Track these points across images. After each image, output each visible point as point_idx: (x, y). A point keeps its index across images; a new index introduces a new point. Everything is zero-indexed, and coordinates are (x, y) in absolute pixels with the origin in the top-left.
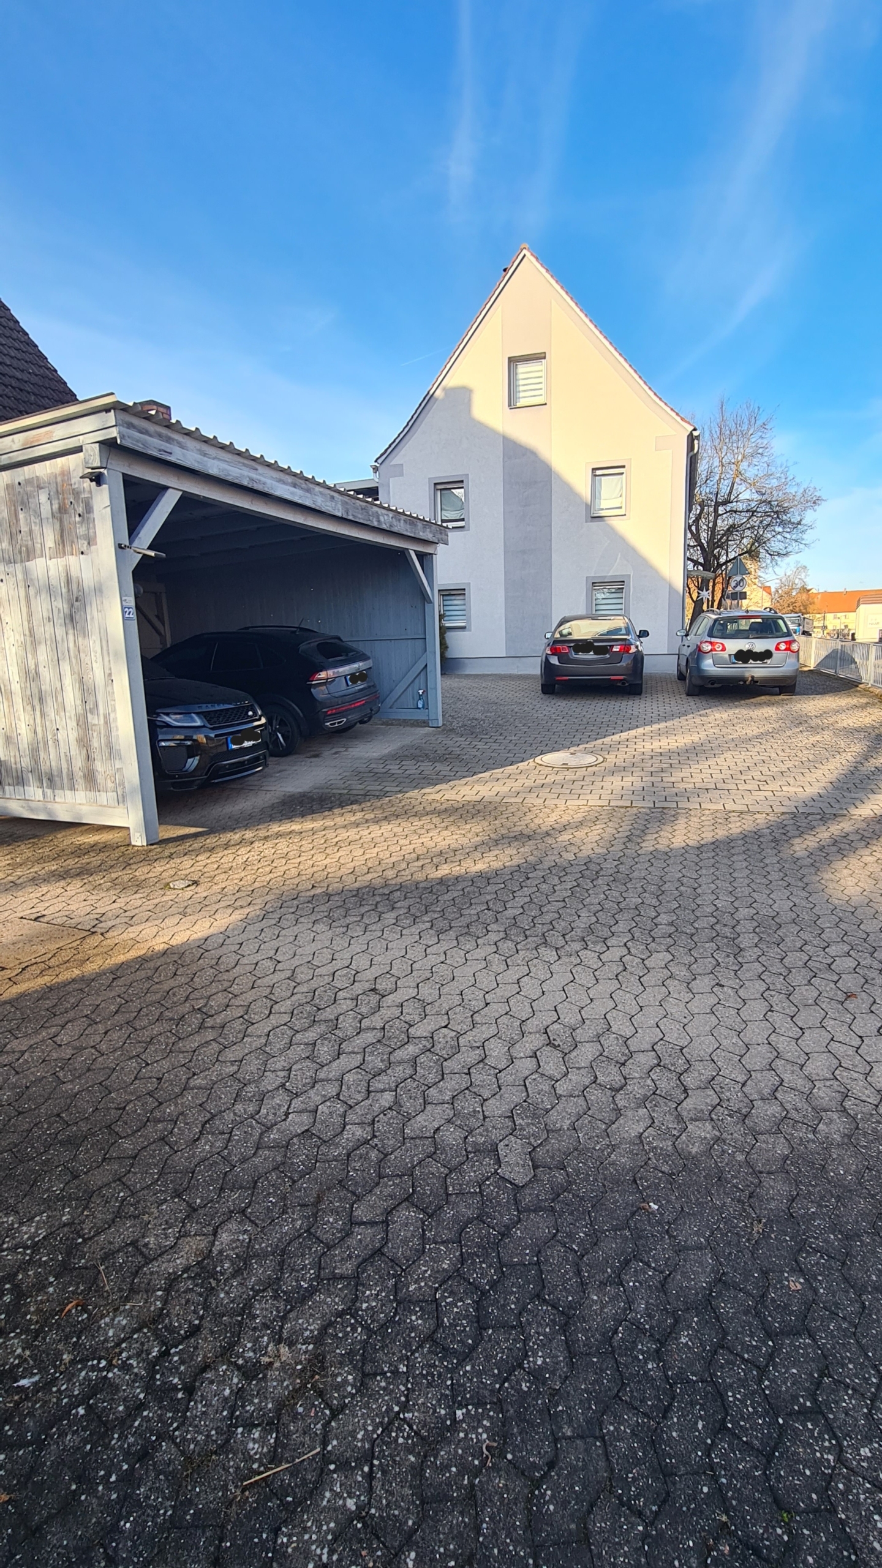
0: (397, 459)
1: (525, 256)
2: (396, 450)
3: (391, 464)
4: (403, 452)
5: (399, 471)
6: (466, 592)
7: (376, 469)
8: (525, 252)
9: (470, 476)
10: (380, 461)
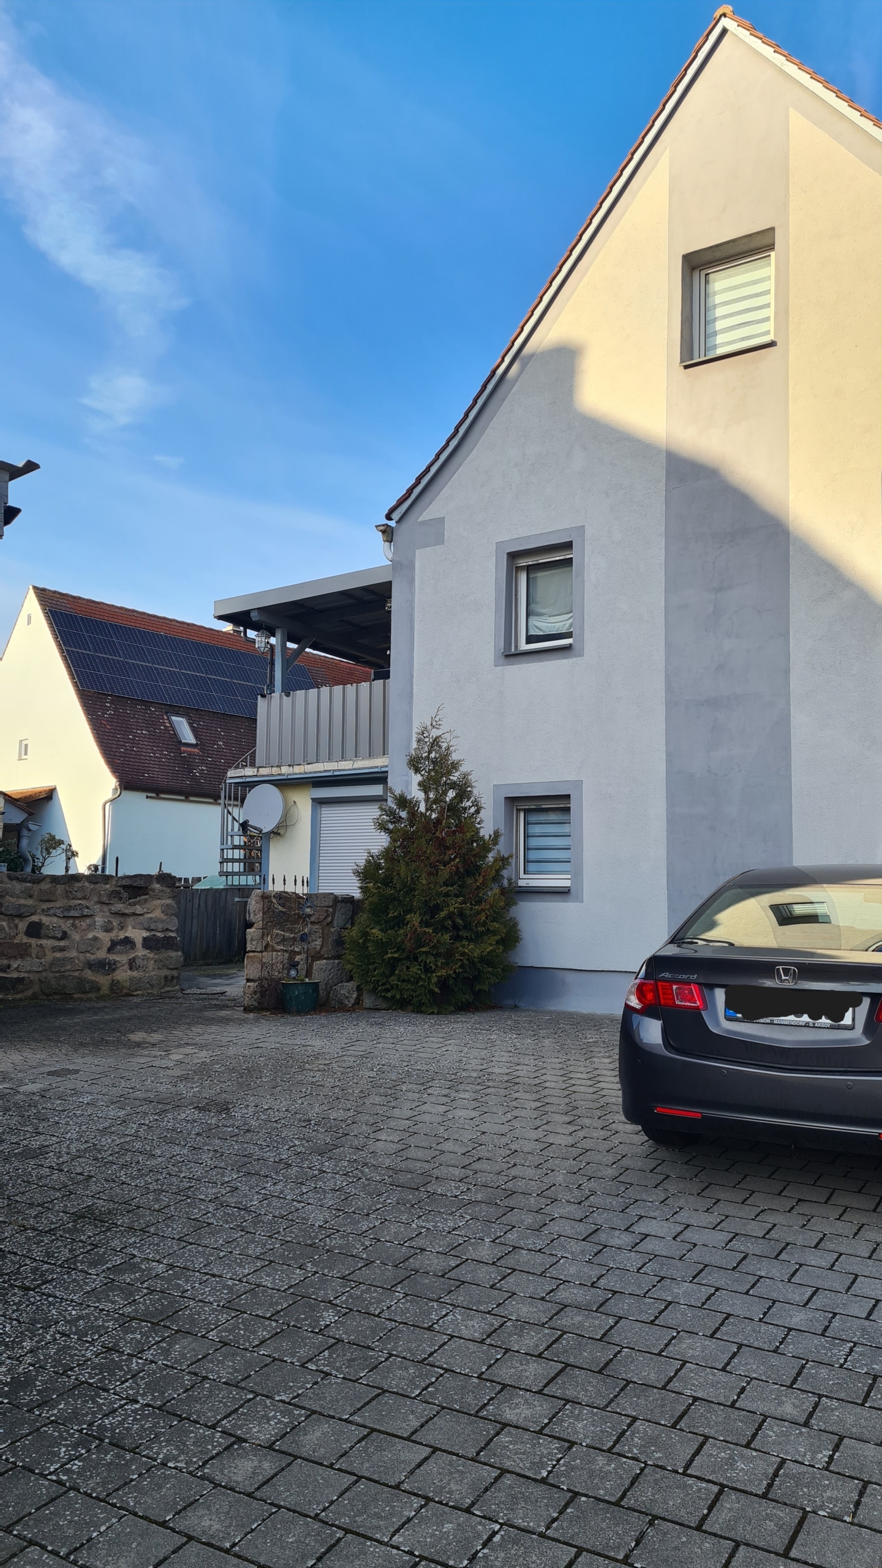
0: (430, 511)
1: (724, 31)
2: (434, 488)
3: (420, 520)
4: (445, 492)
5: (436, 533)
6: (573, 805)
7: (388, 533)
8: (725, 22)
9: (589, 532)
10: (396, 516)
